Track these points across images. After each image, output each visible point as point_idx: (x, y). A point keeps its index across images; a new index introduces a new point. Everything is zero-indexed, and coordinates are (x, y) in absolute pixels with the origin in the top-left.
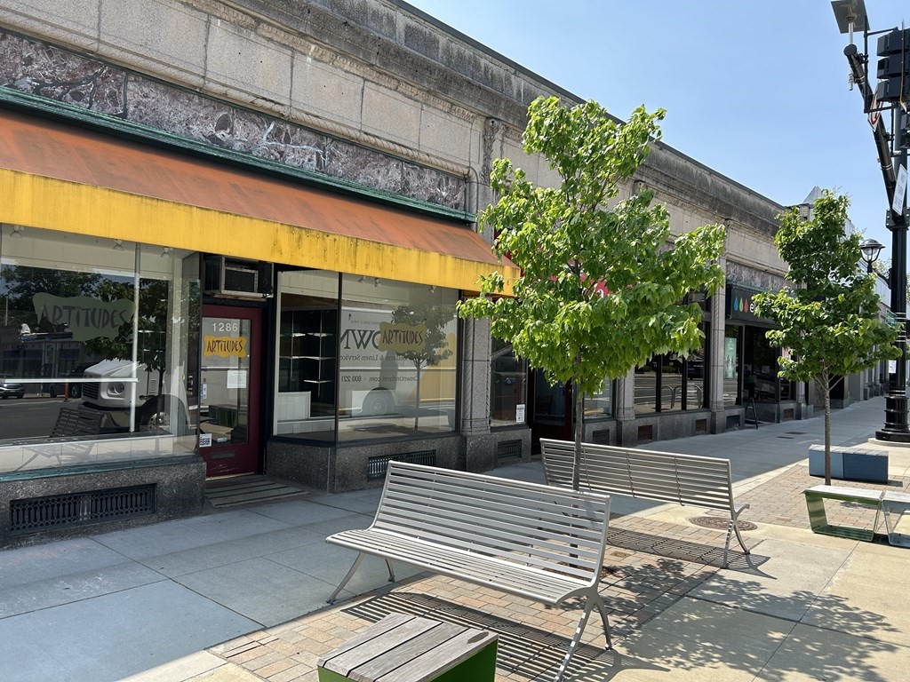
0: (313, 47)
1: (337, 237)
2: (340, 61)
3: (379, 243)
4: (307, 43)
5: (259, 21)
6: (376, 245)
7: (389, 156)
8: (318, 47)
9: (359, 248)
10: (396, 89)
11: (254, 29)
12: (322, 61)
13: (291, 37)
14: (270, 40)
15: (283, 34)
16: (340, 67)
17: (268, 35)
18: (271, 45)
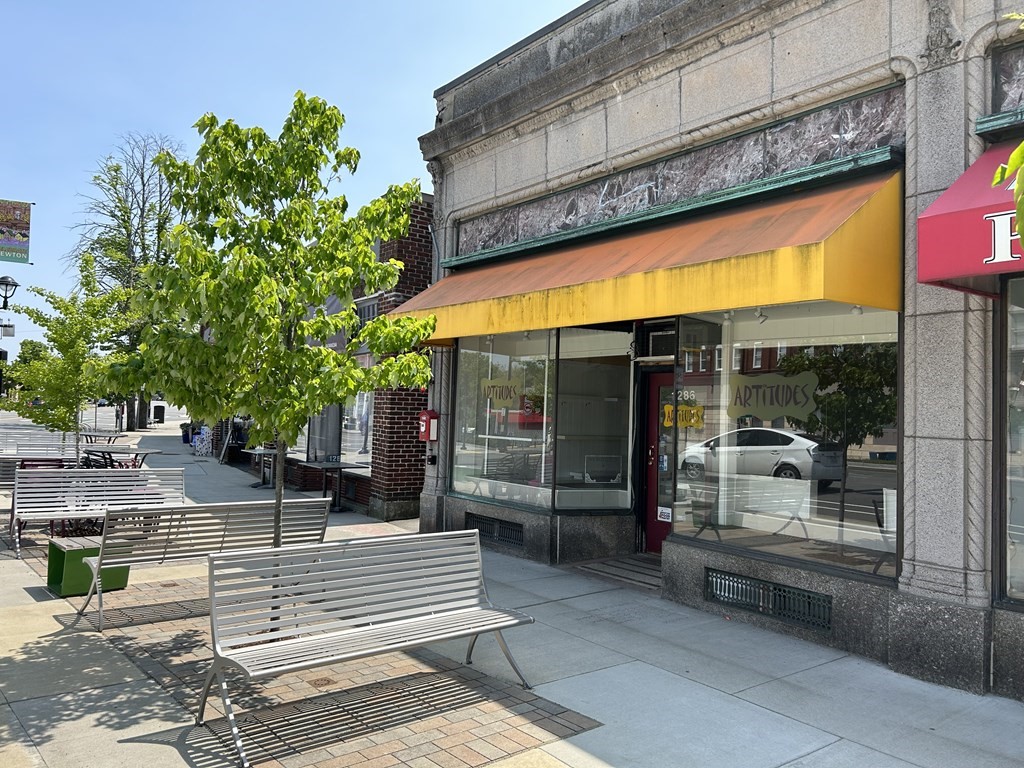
0: (614, 85)
1: (531, 295)
2: (644, 74)
3: (568, 287)
4: (609, 85)
5: (569, 103)
6: (565, 289)
7: (739, 137)
8: (617, 81)
9: (550, 299)
10: (723, 46)
11: (572, 111)
12: (632, 89)
13: (595, 93)
14: (586, 108)
15: (588, 97)
16: (649, 80)
17: (583, 107)
18: (588, 112)
